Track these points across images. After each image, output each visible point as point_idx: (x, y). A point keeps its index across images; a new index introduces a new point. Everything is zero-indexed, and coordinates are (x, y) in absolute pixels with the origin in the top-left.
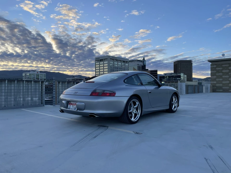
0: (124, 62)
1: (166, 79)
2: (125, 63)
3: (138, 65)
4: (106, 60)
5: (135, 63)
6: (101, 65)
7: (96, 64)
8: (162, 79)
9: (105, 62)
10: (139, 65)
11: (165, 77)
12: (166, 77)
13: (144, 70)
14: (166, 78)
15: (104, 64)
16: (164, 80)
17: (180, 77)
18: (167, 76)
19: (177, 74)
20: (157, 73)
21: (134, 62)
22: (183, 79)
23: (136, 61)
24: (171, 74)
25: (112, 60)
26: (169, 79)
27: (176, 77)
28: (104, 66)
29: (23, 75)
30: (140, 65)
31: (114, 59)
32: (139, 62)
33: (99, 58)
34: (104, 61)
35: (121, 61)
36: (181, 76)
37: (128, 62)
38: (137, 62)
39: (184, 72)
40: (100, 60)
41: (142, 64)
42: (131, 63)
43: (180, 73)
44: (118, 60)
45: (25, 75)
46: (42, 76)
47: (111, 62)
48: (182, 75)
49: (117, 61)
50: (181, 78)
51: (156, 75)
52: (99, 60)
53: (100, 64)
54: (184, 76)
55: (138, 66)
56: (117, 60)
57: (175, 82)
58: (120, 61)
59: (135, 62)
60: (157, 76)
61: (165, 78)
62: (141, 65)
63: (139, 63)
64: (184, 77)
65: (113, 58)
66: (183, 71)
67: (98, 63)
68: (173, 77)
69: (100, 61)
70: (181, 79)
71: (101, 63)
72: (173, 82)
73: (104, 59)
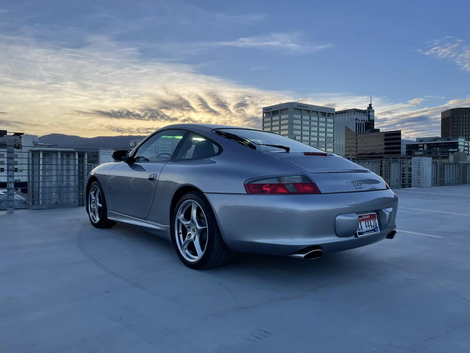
0: (324, 114)
1: (421, 151)
2: (327, 117)
3: (356, 121)
4: (285, 111)
5: (349, 116)
6: (274, 124)
7: (265, 120)
8: (411, 152)
9: (282, 117)
10: (358, 122)
11: (419, 146)
12: (421, 147)
13: (369, 130)
14: (422, 149)
15: (280, 120)
16: (416, 153)
17: (455, 145)
18: (423, 144)
19: (448, 140)
20: (401, 138)
21: (346, 114)
22: (465, 150)
23: (352, 113)
24: (434, 140)
25: (299, 112)
26: (429, 151)
27: (446, 146)
28: (280, 125)
29: (131, 144)
30: (362, 121)
31: (301, 110)
32: (358, 113)
33: (271, 109)
34: (281, 113)
35: (317, 112)
36: (460, 143)
37: (333, 114)
38: (354, 114)
39: (465, 135)
40: (273, 112)
41: (366, 118)
42: (340, 117)
43: (457, 137)
44: (310, 111)
45: (133, 144)
46: (164, 146)
47: (295, 116)
48: (461, 141)
49: (310, 114)
50: (460, 147)
51: (398, 141)
52: (270, 112)
53: (272, 121)
54: (467, 144)
55: (356, 123)
56: (308, 111)
57: (442, 157)
58: (315, 114)
59: (350, 114)
60: (400, 143)
61: (419, 149)
62: (364, 121)
63: (358, 116)
64: (465, 146)
65: (301, 106)
66: (464, 133)
67: (269, 119)
68: (438, 145)
69: (273, 114)
70: (459, 150)
71: (274, 118)
72: (438, 157)
73: (281, 110)
